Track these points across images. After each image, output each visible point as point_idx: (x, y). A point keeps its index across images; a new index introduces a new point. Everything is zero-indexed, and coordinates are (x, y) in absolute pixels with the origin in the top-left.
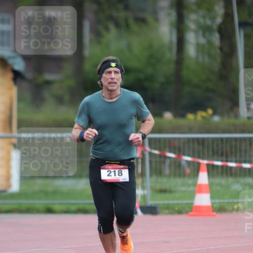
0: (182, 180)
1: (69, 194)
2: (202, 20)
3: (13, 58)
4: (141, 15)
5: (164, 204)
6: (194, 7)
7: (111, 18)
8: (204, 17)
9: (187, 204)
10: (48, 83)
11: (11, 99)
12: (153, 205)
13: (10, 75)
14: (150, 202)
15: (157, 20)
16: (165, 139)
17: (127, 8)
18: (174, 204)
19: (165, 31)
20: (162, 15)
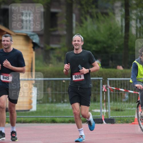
0: (128, 104)
1: (65, 112)
2: (139, 14)
3: (33, 35)
4: (105, 11)
5: (118, 117)
6: (135, 6)
7: (88, 12)
8: (140, 12)
9: (131, 117)
10: (52, 49)
11: (32, 58)
12: (112, 118)
13: (32, 45)
14: (110, 117)
15: (114, 14)
16: (118, 81)
17: (97, 7)
18: (124, 117)
19: (119, 20)
20: (117, 11)
